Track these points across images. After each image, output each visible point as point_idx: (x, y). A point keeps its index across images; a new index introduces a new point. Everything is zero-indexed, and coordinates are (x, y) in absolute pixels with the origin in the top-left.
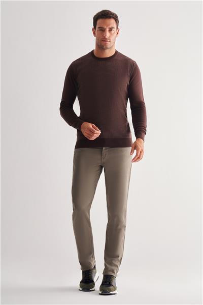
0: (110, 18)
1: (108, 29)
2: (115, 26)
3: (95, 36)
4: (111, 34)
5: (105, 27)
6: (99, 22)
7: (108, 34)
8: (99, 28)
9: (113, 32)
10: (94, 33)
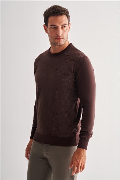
0: (62, 14)
1: (60, 27)
2: (67, 22)
3: (47, 33)
4: (64, 31)
5: (58, 25)
6: (50, 19)
7: (61, 32)
8: (51, 26)
9: (65, 29)
10: (46, 30)
